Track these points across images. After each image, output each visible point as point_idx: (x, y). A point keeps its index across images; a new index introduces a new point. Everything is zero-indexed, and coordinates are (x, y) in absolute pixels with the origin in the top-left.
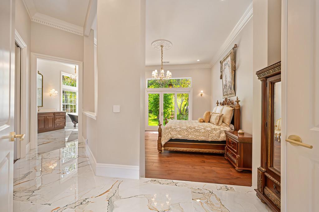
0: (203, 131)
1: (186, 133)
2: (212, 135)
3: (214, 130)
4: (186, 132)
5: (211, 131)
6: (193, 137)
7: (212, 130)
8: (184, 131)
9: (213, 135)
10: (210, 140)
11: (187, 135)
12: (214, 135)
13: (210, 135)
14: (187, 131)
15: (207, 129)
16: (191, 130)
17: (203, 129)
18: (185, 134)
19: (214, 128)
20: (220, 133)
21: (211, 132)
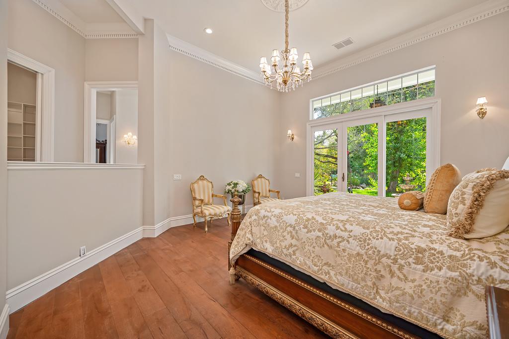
0: (354, 247)
1: (289, 240)
2: (395, 282)
3: (418, 261)
4: (288, 237)
5: (395, 261)
6: (309, 263)
7: (404, 256)
8: (285, 234)
9: (401, 285)
10: (382, 304)
11: (291, 250)
12: (408, 288)
13: (385, 282)
14: (294, 233)
15: (374, 242)
16: (310, 231)
17: (355, 237)
18: (283, 244)
19: (420, 250)
20: (460, 289)
21: (395, 268)
